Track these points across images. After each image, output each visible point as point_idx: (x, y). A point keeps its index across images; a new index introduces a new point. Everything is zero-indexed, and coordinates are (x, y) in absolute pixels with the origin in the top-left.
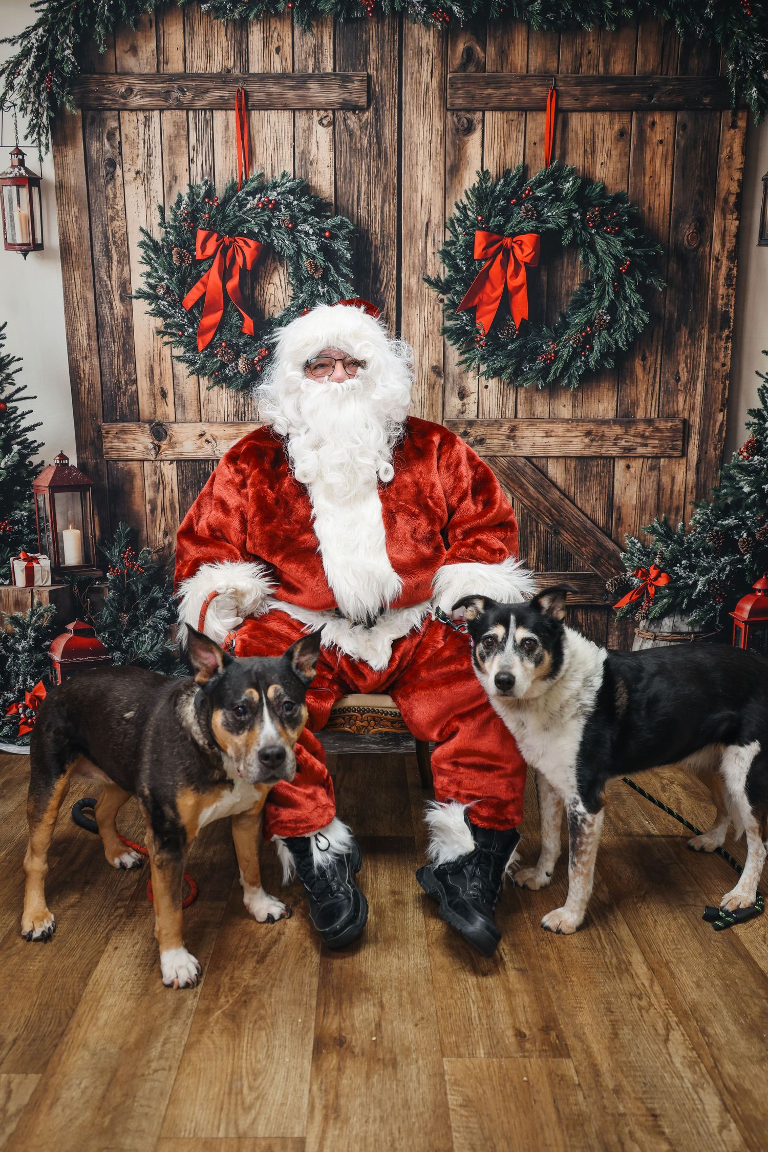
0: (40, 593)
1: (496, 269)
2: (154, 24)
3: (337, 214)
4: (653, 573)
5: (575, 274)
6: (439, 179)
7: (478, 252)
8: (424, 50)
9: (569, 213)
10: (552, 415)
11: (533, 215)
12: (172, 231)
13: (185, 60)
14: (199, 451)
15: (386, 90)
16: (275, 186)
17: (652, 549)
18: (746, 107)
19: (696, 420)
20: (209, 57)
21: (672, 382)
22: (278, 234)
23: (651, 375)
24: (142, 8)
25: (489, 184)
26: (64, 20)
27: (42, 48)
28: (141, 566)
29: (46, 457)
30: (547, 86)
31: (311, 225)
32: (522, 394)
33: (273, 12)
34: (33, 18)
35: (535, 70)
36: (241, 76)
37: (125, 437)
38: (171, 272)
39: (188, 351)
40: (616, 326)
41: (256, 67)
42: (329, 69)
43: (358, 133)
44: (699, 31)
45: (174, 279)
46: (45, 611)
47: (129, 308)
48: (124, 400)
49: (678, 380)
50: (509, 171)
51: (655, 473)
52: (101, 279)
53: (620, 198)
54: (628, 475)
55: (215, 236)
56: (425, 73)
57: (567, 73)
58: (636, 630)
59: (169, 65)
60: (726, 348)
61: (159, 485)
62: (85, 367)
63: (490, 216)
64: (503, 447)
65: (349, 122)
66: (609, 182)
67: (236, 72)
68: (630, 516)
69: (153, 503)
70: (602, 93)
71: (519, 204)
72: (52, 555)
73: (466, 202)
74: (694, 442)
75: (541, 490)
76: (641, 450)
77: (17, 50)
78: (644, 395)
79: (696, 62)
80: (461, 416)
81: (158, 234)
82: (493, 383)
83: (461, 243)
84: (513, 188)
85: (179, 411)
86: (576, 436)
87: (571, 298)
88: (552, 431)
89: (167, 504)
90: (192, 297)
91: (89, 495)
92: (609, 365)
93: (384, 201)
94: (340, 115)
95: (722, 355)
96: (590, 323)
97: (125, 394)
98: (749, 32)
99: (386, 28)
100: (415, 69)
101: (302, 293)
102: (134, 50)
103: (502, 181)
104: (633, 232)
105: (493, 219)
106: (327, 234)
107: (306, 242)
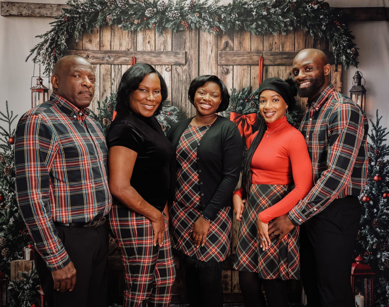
2: (99, 32)
3: (172, 105)
8: (209, 42)
11: (254, 106)
12: (103, 111)
13: (111, 46)
15: (193, 57)
18: (341, 63)
20: (121, 45)
24: (94, 26)
25: (236, 94)
26: (62, 29)
27: (53, 39)
30: (259, 56)
33: (147, 28)
34: (50, 28)
35: (254, 50)
36: (133, 52)
41: (140, 48)
42: (170, 49)
43: (181, 74)
44: (320, 35)
50: (244, 89)
56: (209, 51)
57: (267, 51)
59: (105, 47)
63: (236, 106)
65: (178, 70)
67: (132, 50)
70: (282, 59)
71: (249, 101)
77: (42, 40)
79: (320, 46)
81: (97, 113)
84: (246, 95)
94: (174, 67)
98: (341, 35)
99: (193, 34)
100: (205, 50)
102: (90, 41)
103: (241, 93)
104: (296, 112)
105: (238, 108)
106: (168, 113)
107: (159, 117)
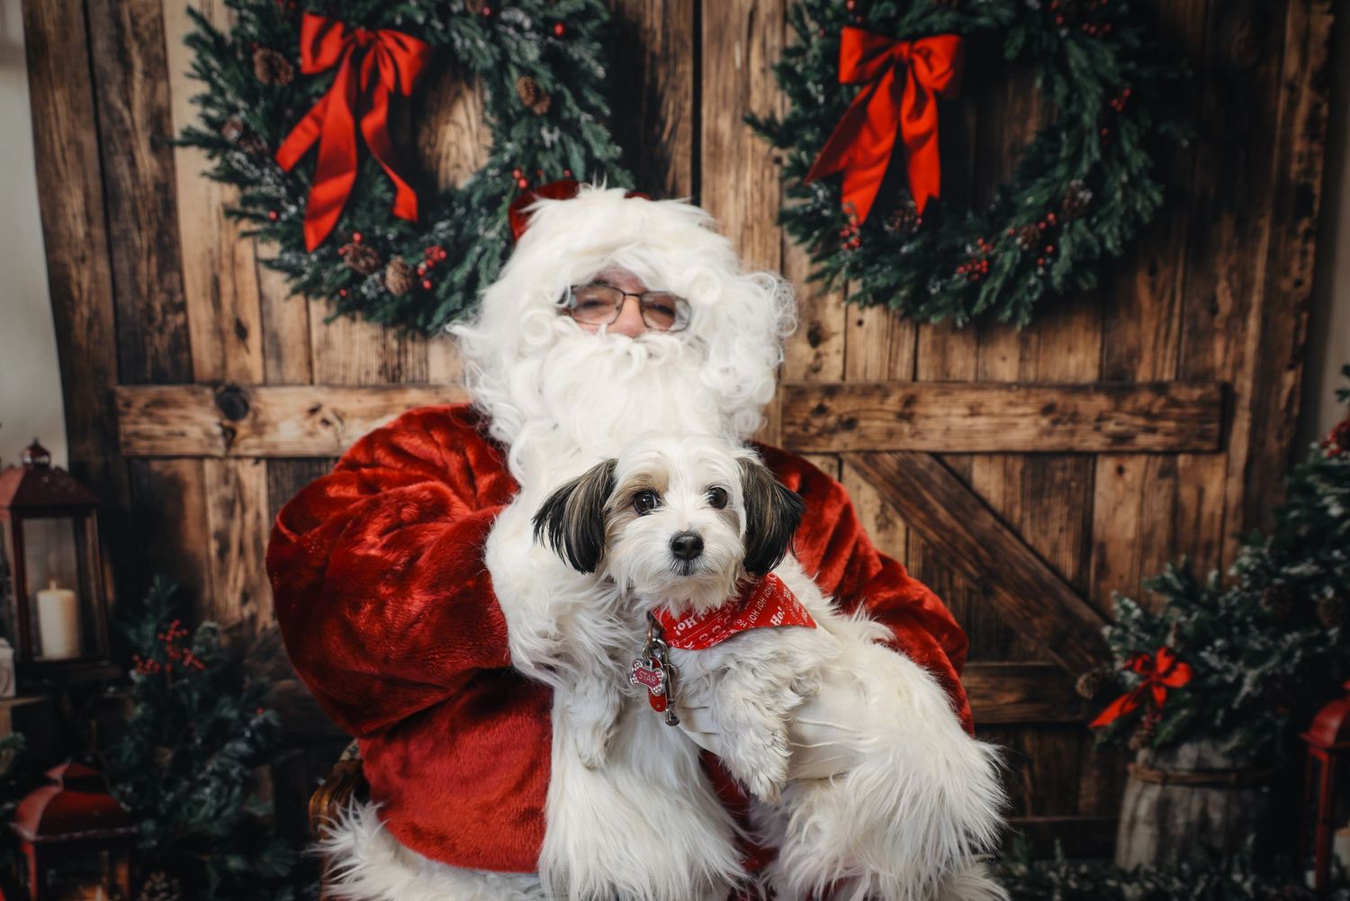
1: (880, 102)
4: (1163, 663)
5: (1026, 114)
7: (847, 68)
10: (981, 375)
11: (950, 1)
12: (252, 16)
14: (308, 441)
17: (1162, 620)
19: (1245, 385)
21: (1203, 315)
22: (463, 28)
23: (1166, 302)
28: (198, 657)
31: (529, 12)
32: (927, 335)
37: (163, 412)
38: (250, 94)
39: (287, 249)
40: (1103, 212)
45: (258, 111)
46: (5, 744)
47: (168, 164)
48: (160, 343)
49: (1214, 311)
51: (1167, 483)
52: (110, 108)
54: (1120, 486)
55: (339, 28)
58: (1131, 767)
60: (1304, 253)
61: (234, 504)
62: (83, 278)
63: (871, 1)
64: (891, 434)
68: (1122, 560)
69: (223, 537)
72: (17, 639)
74: (1242, 424)
75: (960, 514)
76: (1143, 440)
78: (1151, 338)
80: (813, 377)
81: (223, 21)
82: (872, 316)
83: (815, 50)
85: (272, 363)
86: (1024, 415)
87: (1020, 159)
88: (981, 405)
89: (249, 540)
90: (294, 146)
91: (91, 524)
92: (1088, 283)
95: (1295, 266)
96: (1053, 204)
97: (161, 331)
101: (510, 140)
104: (1138, 35)
105: (874, 8)
106: (559, 29)
107: (518, 43)
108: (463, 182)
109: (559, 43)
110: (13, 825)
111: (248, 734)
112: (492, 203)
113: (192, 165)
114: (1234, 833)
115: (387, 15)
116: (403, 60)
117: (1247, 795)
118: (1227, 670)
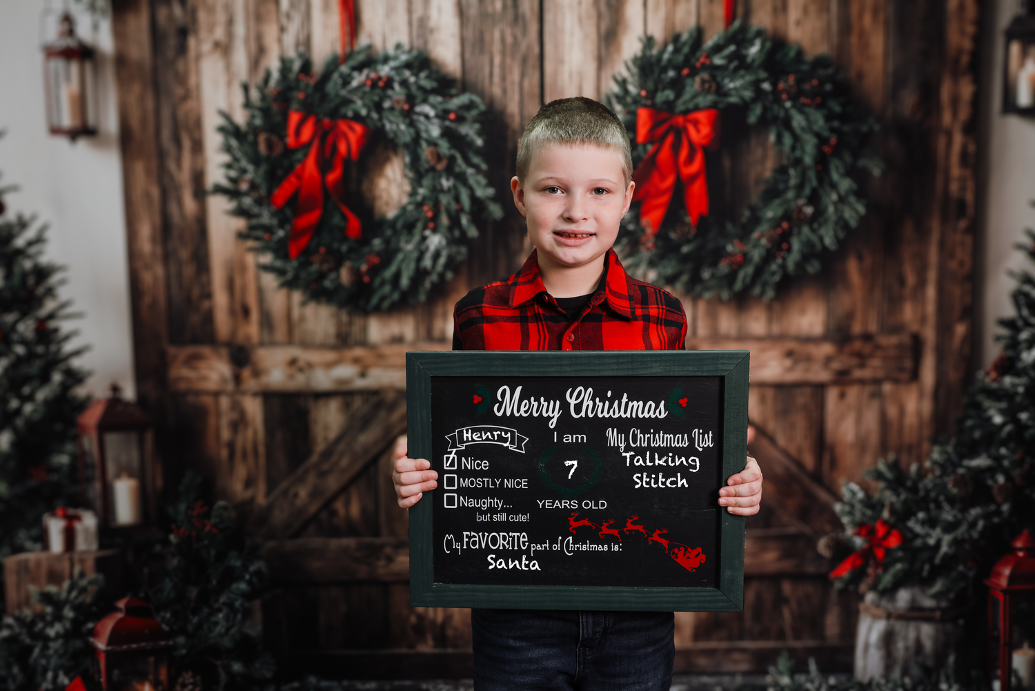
0: (82, 561)
1: (665, 154)
3: (464, 92)
4: (881, 531)
5: (764, 157)
6: (591, 47)
7: (642, 133)
9: (756, 85)
10: (741, 332)
11: (710, 87)
12: (259, 113)
14: (290, 381)
16: (386, 59)
17: (879, 500)
19: (929, 335)
21: (895, 286)
22: (392, 118)
25: (655, 52)
28: (214, 526)
29: (95, 388)
31: (433, 106)
32: (702, 306)
37: (196, 363)
38: (256, 160)
39: (278, 258)
40: (821, 220)
45: (261, 171)
46: (91, 583)
47: (203, 205)
48: (195, 319)
49: (903, 284)
50: (679, 35)
51: (877, 402)
52: (168, 171)
53: (820, 62)
54: (843, 405)
55: (312, 119)
58: (862, 605)
60: (964, 244)
61: (239, 423)
62: (147, 278)
63: (656, 91)
66: (806, 44)
68: (849, 456)
69: (231, 446)
71: (694, 73)
72: (100, 512)
73: (625, 74)
74: (929, 360)
76: (858, 374)
78: (860, 303)
81: (240, 118)
84: (685, 55)
85: (266, 331)
86: (773, 358)
87: (762, 187)
89: (249, 449)
90: (283, 192)
91: (149, 437)
92: (813, 268)
93: (523, 75)
95: (958, 252)
96: (787, 216)
97: (197, 311)
101: (421, 187)
103: (671, 47)
104: (839, 104)
105: (659, 94)
106: (452, 116)
107: (426, 126)
108: (391, 214)
109: (453, 125)
110: (91, 640)
111: (247, 577)
112: (410, 227)
113: (218, 206)
114: (940, 656)
115: (343, 110)
116: (353, 138)
117: (949, 627)
118: (928, 535)
